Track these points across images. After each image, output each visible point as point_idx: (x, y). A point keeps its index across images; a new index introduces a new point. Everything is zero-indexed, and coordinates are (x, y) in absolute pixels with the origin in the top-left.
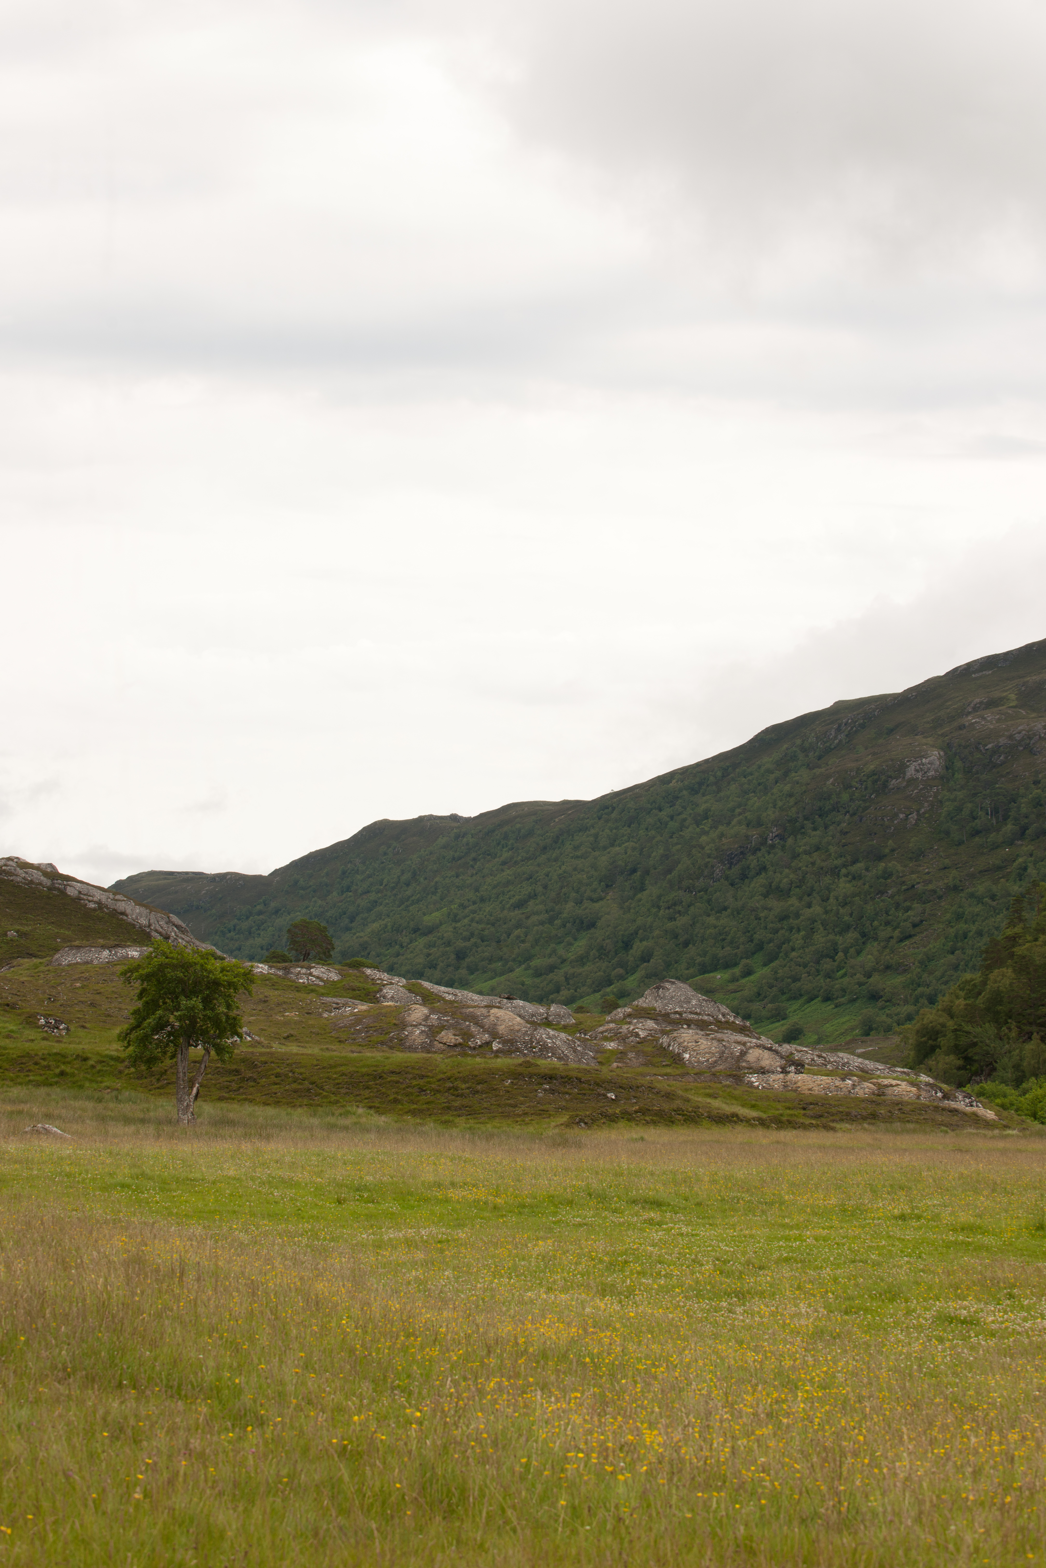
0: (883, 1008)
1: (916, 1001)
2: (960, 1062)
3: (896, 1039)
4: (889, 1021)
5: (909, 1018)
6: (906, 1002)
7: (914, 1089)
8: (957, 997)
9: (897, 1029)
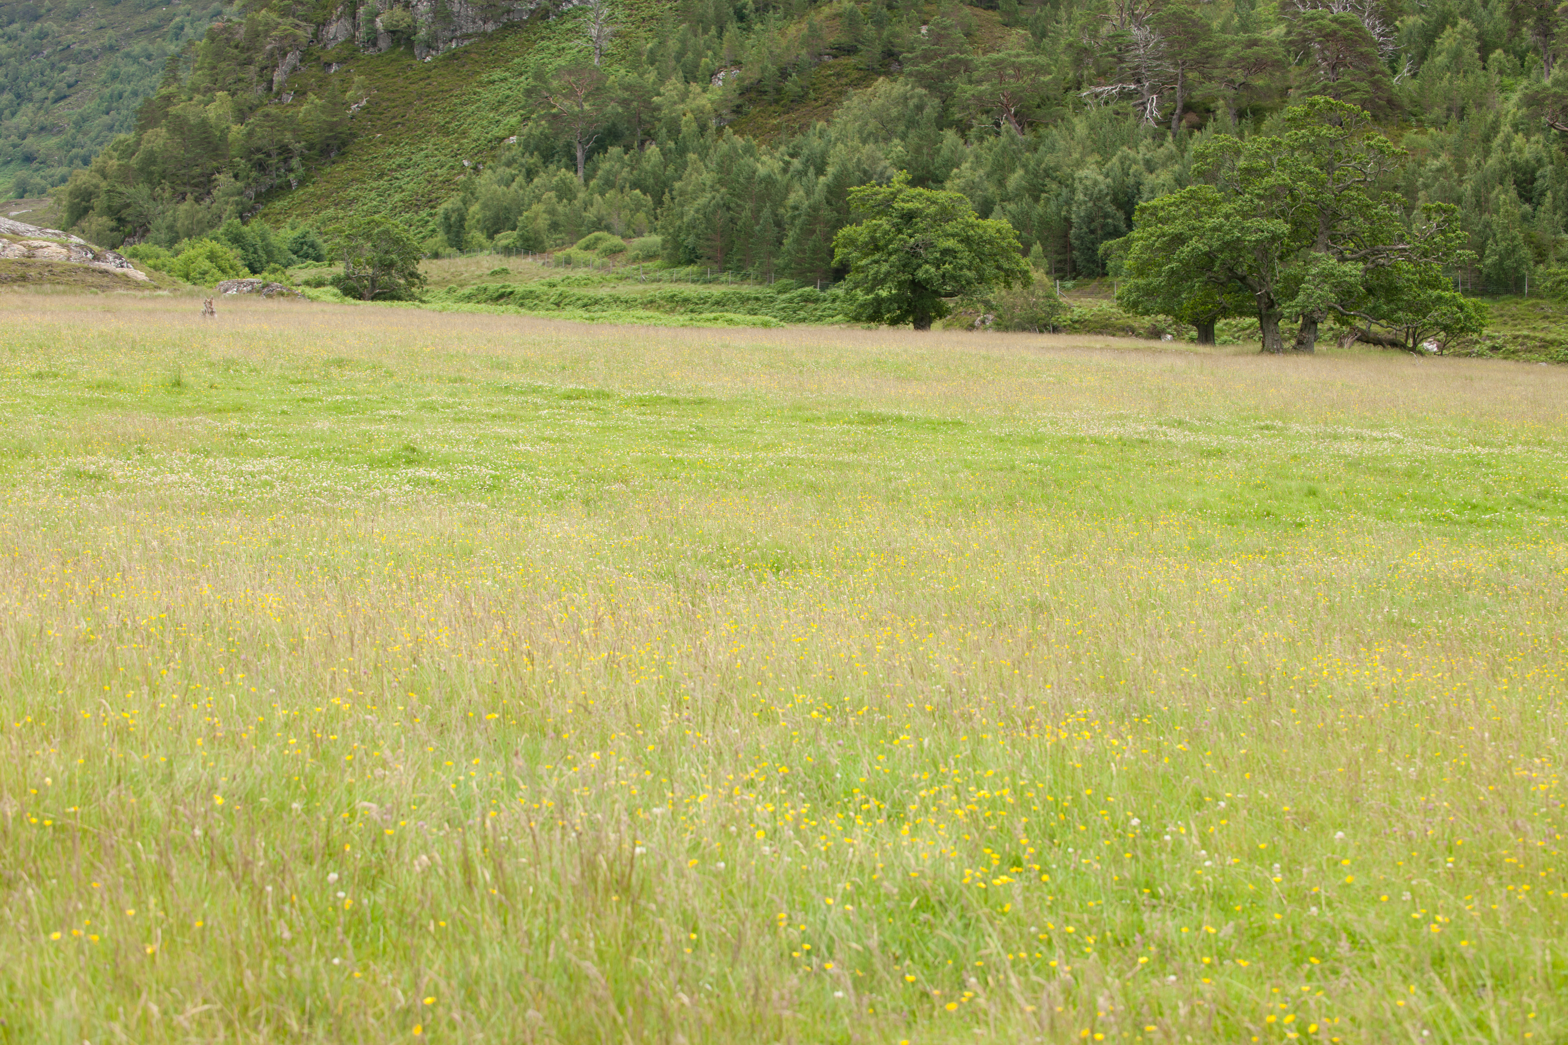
0: (37, 170)
1: (71, 162)
2: (114, 224)
3: (50, 201)
4: (43, 182)
5: (64, 180)
6: (60, 163)
7: (64, 251)
8: (111, 158)
9: (51, 190)
